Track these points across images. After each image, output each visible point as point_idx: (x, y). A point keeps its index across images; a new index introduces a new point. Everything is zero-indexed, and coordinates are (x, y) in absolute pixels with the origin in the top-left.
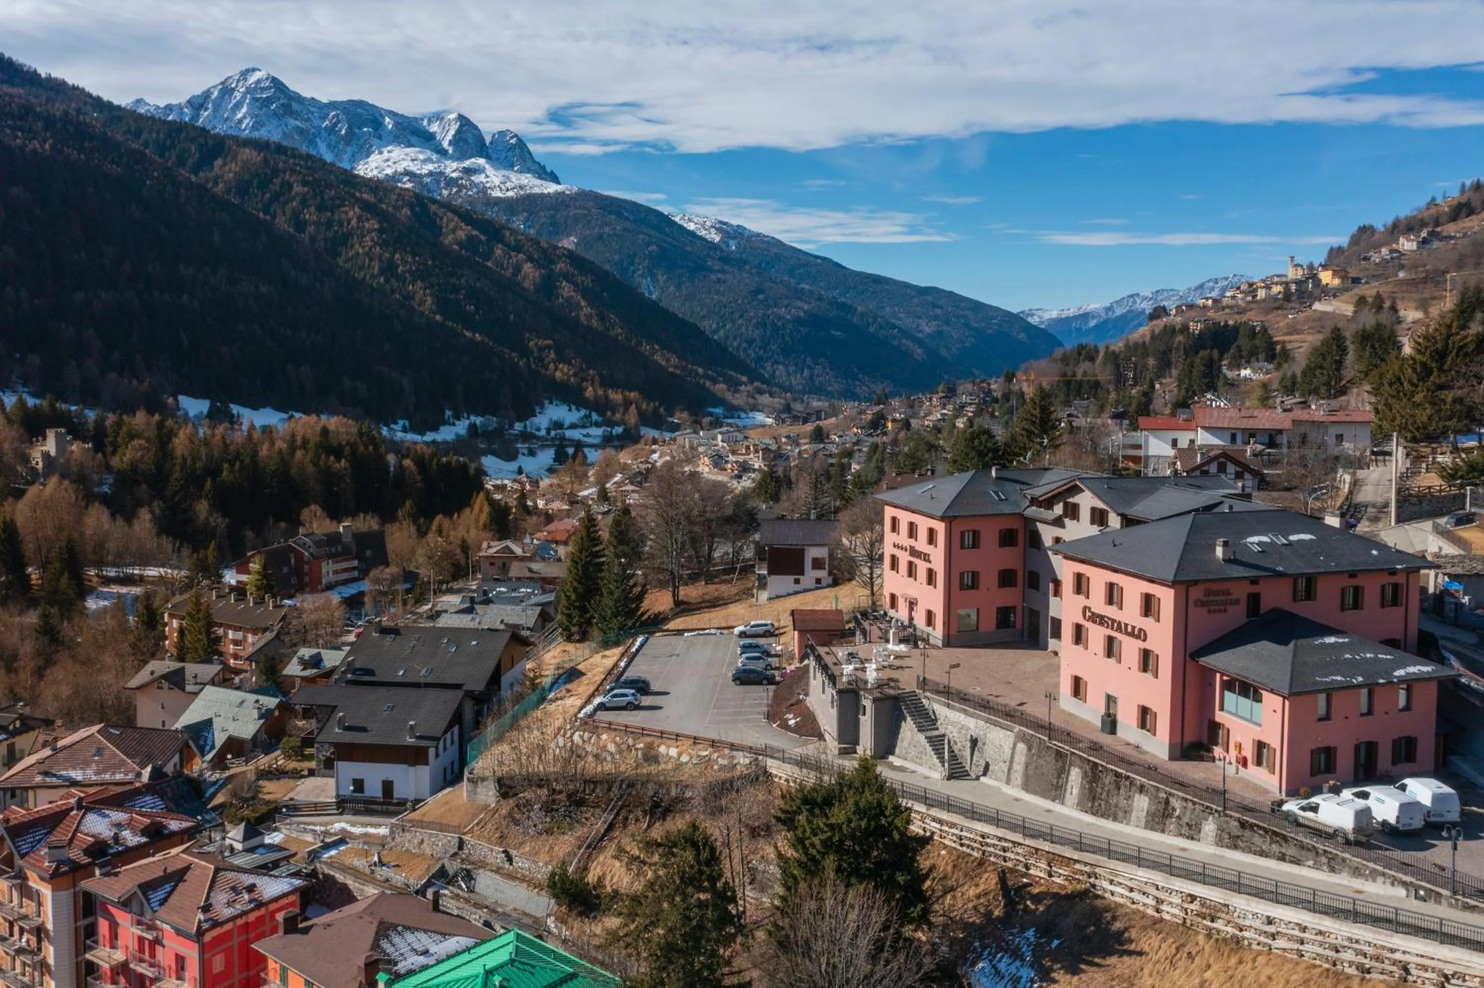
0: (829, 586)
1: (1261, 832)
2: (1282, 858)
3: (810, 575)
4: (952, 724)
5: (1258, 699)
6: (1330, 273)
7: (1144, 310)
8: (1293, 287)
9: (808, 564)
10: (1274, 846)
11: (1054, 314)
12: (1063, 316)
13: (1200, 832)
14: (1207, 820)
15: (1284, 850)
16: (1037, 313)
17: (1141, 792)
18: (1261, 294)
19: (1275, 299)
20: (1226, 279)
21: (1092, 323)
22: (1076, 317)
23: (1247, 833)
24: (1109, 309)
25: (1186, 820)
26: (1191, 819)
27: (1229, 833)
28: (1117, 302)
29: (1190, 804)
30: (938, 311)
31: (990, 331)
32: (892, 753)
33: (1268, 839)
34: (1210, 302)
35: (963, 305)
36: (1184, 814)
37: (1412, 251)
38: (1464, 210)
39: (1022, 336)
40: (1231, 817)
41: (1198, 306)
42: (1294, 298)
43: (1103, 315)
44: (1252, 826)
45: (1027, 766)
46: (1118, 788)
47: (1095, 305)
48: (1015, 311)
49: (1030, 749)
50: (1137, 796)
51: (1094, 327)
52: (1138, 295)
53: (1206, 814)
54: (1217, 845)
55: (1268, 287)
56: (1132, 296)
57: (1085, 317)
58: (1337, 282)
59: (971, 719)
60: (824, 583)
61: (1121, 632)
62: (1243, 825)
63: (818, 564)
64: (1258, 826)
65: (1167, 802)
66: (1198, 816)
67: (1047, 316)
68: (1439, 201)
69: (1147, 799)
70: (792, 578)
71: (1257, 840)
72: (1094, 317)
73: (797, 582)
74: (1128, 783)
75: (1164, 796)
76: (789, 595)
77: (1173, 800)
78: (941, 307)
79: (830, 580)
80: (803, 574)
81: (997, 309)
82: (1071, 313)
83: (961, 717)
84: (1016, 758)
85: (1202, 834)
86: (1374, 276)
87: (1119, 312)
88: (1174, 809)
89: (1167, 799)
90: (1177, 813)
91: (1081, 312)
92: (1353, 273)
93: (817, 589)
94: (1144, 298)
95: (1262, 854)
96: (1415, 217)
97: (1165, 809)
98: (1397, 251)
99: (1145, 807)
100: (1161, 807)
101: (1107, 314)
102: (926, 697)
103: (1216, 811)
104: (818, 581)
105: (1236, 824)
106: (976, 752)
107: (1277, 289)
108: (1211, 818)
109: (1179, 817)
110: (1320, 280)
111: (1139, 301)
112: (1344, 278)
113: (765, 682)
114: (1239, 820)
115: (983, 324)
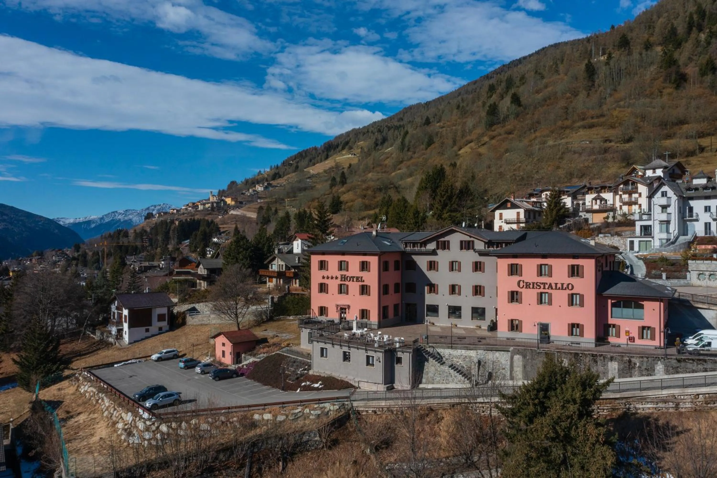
0: (167, 331)
1: (691, 361)
2: (706, 370)
3: (156, 324)
4: (457, 357)
5: (642, 307)
6: (230, 199)
7: (120, 219)
8: (215, 205)
9: (155, 318)
10: (699, 366)
11: (72, 221)
12: (77, 222)
13: (654, 370)
14: (657, 364)
15: (705, 367)
16: (62, 220)
17: (611, 360)
18: (201, 207)
19: (207, 209)
20: (160, 205)
21: (93, 226)
22: (84, 223)
23: (683, 364)
24: (102, 218)
25: (644, 367)
26: (647, 366)
27: (672, 367)
28: (106, 215)
29: (645, 359)
30: (5, 217)
31: (37, 229)
32: (421, 383)
33: (695, 363)
34: (175, 211)
35: (20, 214)
36: (642, 365)
37: (262, 191)
38: (278, 176)
39: (56, 231)
40: (671, 358)
41: (169, 213)
42: (216, 210)
43: (99, 221)
44: (684, 360)
45: (525, 367)
46: (596, 362)
47: (93, 217)
48: (51, 218)
49: (524, 356)
50: (610, 363)
51: (94, 228)
52: (116, 212)
53: (656, 361)
54: (667, 374)
55: (204, 204)
56: (113, 212)
57: (89, 222)
58: (233, 203)
59: (472, 351)
60: (164, 330)
61: (552, 289)
62: (679, 361)
63: (161, 318)
64: (688, 359)
65: (630, 361)
66: (651, 363)
67: (67, 222)
68: (262, 172)
69: (616, 363)
70: (144, 329)
71: (689, 366)
72: (94, 223)
73: (147, 330)
74: (602, 358)
75: (628, 359)
76: (142, 339)
77: (633, 360)
78: (7, 215)
79: (167, 328)
80: (150, 325)
81: (41, 217)
82: (81, 220)
83: (463, 352)
84: (515, 364)
85: (656, 371)
86: (248, 201)
87: (107, 220)
88: (635, 364)
89: (630, 359)
90: (638, 364)
91: (87, 220)
92: (239, 199)
93: (160, 334)
94: (120, 214)
95: (693, 371)
96: (254, 178)
97: (629, 365)
98: (256, 191)
99: (617, 367)
100: (627, 365)
101: (101, 221)
102: (430, 347)
103: (662, 358)
104: (160, 329)
105: (676, 361)
106: (481, 368)
107: (207, 206)
108: (659, 362)
109: (639, 367)
110: (226, 202)
111: (117, 215)
112: (236, 202)
113: (234, 376)
114: (676, 359)
115: (33, 225)
